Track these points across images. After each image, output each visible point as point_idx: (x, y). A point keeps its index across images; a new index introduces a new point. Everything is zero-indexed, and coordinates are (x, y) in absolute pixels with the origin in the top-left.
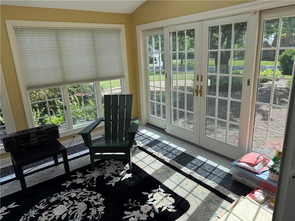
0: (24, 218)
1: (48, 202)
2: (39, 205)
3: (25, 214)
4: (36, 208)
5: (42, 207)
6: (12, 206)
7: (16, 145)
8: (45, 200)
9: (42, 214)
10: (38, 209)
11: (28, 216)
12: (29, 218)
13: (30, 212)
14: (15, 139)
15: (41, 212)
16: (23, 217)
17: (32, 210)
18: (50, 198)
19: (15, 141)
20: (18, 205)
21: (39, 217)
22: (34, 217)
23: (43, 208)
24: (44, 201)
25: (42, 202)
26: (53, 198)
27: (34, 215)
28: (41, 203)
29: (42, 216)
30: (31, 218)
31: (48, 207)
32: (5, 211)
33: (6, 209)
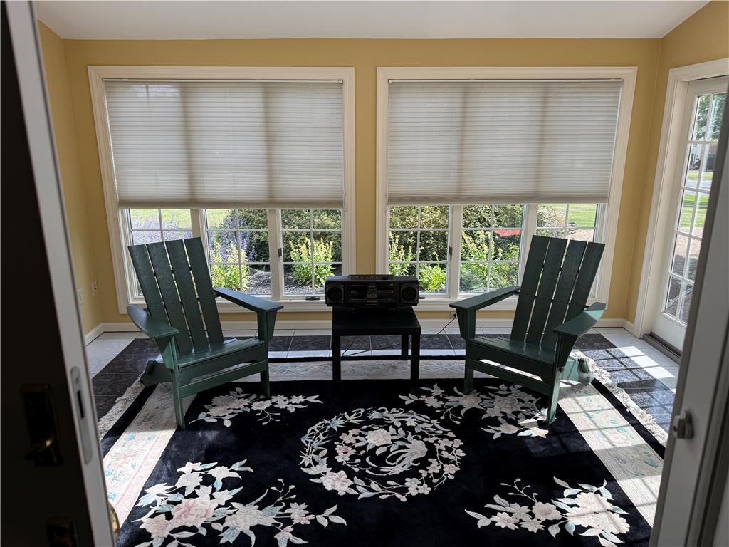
0: (321, 425)
1: (365, 416)
2: (350, 415)
3: (325, 420)
4: (344, 418)
5: (353, 419)
6: (312, 399)
7: (343, 299)
8: (362, 411)
9: (349, 431)
10: (346, 419)
11: (328, 424)
12: (328, 427)
13: (334, 419)
14: (344, 287)
15: (349, 426)
16: (320, 423)
17: (337, 419)
18: (370, 410)
19: (342, 289)
20: (321, 402)
21: (343, 434)
22: (336, 430)
23: (355, 422)
24: (360, 411)
25: (357, 412)
26: (375, 412)
27: (337, 427)
28: (354, 413)
29: (348, 434)
30: (331, 429)
31: (363, 424)
32: (301, 403)
33: (303, 400)
